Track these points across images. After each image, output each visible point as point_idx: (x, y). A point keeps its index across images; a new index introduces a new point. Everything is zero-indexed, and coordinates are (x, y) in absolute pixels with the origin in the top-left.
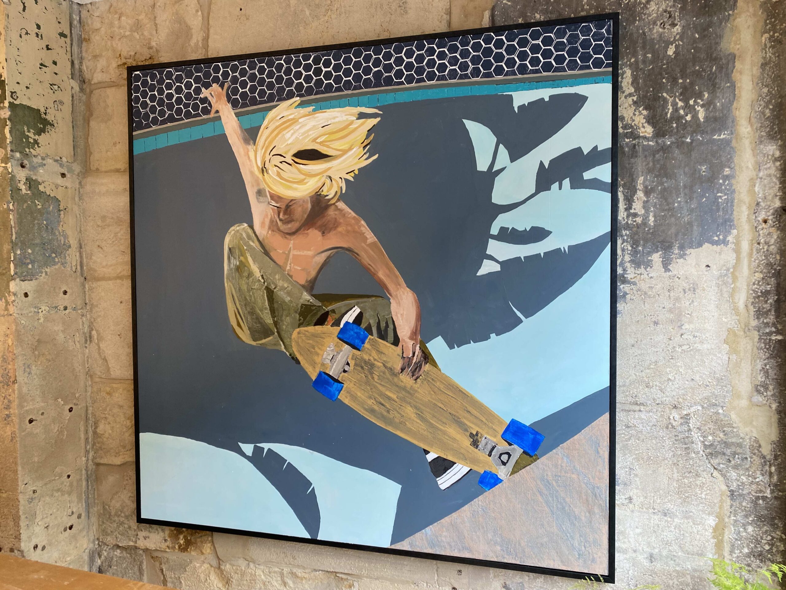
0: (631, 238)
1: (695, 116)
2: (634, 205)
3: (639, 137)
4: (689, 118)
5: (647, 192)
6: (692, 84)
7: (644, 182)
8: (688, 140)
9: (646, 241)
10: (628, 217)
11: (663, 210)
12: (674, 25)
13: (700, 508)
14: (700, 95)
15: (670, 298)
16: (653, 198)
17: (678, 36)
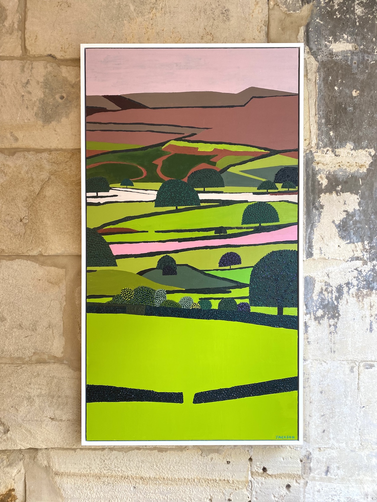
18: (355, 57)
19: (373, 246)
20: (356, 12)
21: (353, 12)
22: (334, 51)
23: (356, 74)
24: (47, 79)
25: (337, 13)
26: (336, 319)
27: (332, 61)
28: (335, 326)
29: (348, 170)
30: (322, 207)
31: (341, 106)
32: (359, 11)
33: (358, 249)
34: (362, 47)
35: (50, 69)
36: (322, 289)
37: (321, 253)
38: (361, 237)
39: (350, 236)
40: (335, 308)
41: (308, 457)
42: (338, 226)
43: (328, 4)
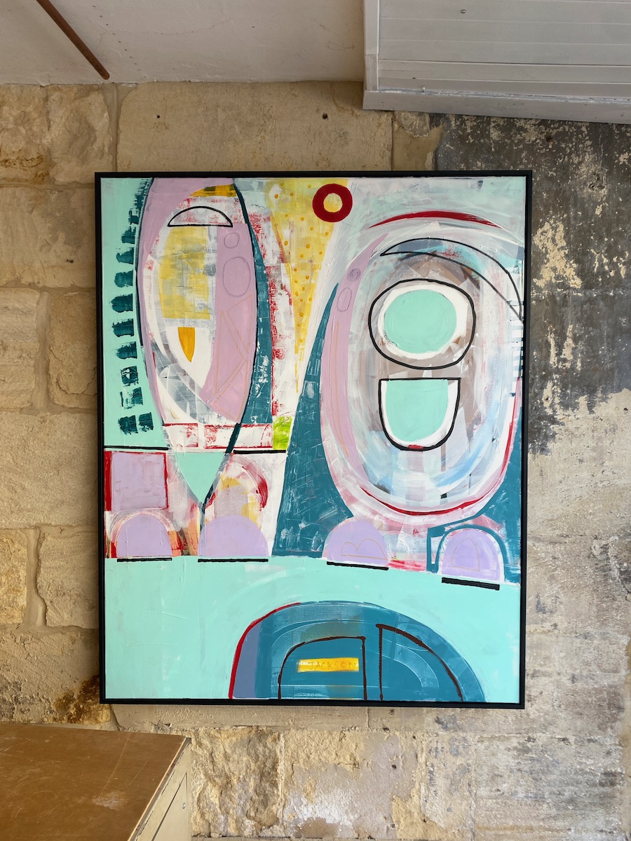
0: (561, 382)
1: (618, 273)
2: (564, 351)
3: (569, 288)
4: (612, 274)
5: (575, 340)
6: (616, 243)
7: (574, 329)
8: (611, 294)
9: (574, 385)
10: (558, 362)
11: (589, 357)
12: (602, 187)
13: (616, 629)
14: (622, 254)
15: (593, 438)
16: (581, 346)
17: (605, 198)
20: (492, 136)
21: (488, 136)
25: (470, 137)
32: (495, 134)
43: (459, 127)
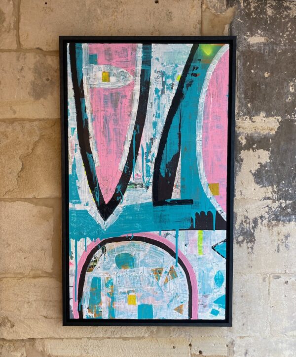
18: (267, 48)
19: (280, 189)
20: (268, 13)
21: (265, 13)
22: (251, 43)
23: (268, 60)
24: (37, 66)
25: (253, 14)
26: (252, 243)
27: (250, 51)
28: (252, 248)
29: (262, 132)
30: (242, 160)
31: (256, 84)
32: (270, 12)
33: (269, 191)
34: (272, 40)
35: (38, 58)
36: (242, 221)
37: (241, 194)
38: (271, 182)
39: (263, 182)
40: (252, 235)
41: (232, 343)
42: (254, 175)
43: (246, 7)
